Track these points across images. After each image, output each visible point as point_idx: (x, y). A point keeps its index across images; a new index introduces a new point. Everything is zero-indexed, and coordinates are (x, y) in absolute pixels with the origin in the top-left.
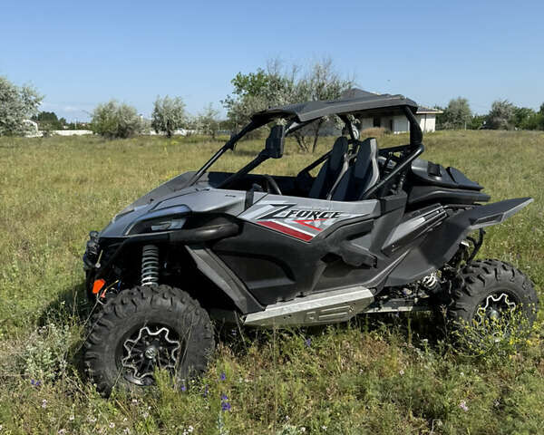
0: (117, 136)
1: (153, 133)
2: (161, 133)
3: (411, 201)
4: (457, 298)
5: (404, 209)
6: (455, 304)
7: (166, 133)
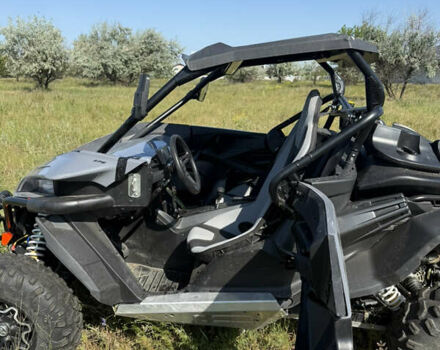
0: (238, 80)
1: (267, 78)
2: (273, 78)
3: (363, 185)
4: (410, 333)
5: (348, 196)
6: (406, 340)
7: (277, 79)
